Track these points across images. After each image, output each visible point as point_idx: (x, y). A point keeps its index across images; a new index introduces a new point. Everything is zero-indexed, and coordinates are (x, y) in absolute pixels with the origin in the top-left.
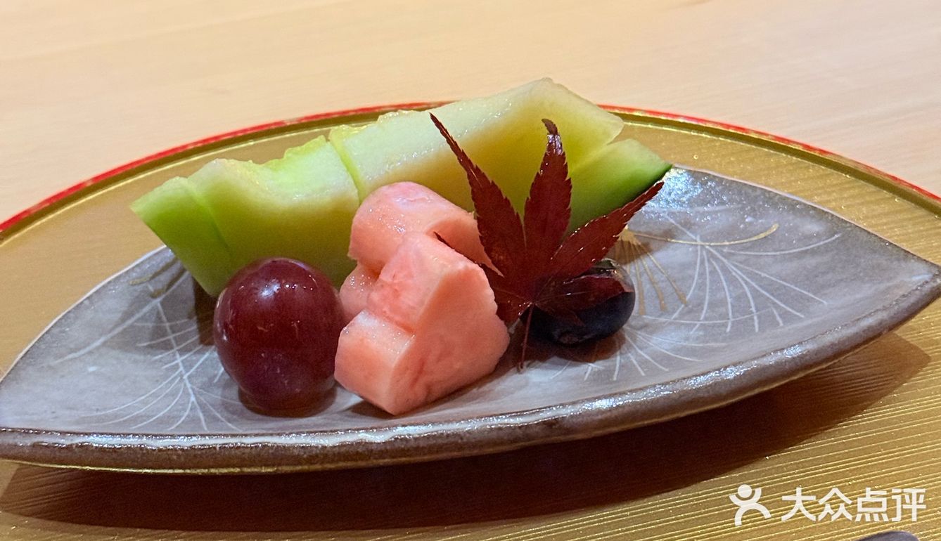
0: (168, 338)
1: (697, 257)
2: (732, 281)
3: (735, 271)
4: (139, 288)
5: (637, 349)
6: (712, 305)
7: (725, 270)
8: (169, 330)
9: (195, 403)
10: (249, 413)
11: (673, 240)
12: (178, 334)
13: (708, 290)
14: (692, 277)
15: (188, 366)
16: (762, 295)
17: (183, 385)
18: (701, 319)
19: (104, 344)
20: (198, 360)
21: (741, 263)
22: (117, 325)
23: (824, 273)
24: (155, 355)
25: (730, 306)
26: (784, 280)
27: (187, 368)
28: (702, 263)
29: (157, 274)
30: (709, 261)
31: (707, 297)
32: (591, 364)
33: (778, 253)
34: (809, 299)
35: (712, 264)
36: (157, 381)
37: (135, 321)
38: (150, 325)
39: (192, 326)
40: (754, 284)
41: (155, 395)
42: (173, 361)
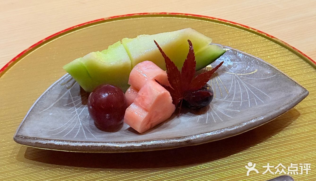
0: (73, 102)
1: (232, 78)
2: (242, 87)
3: (244, 84)
4: (64, 86)
5: (213, 111)
6: (236, 95)
7: (241, 84)
8: (73, 100)
9: (82, 125)
10: (98, 130)
11: (225, 72)
12: (75, 101)
13: (235, 90)
14: (230, 85)
15: (79, 112)
16: (252, 93)
17: (77, 119)
18: (233, 100)
19: (54, 105)
20: (82, 110)
21: (245, 81)
22: (57, 99)
23: (271, 87)
24: (69, 109)
25: (241, 96)
26: (258, 88)
27: (79, 113)
28: (234, 80)
29: (69, 81)
30: (236, 80)
31: (235, 93)
32: (199, 116)
33: (257, 79)
34: (266, 96)
35: (237, 81)
36: (70, 118)
37: (63, 97)
38: (67, 98)
39: (79, 98)
40: (249, 89)
41: (69, 123)
42: (74, 111)
